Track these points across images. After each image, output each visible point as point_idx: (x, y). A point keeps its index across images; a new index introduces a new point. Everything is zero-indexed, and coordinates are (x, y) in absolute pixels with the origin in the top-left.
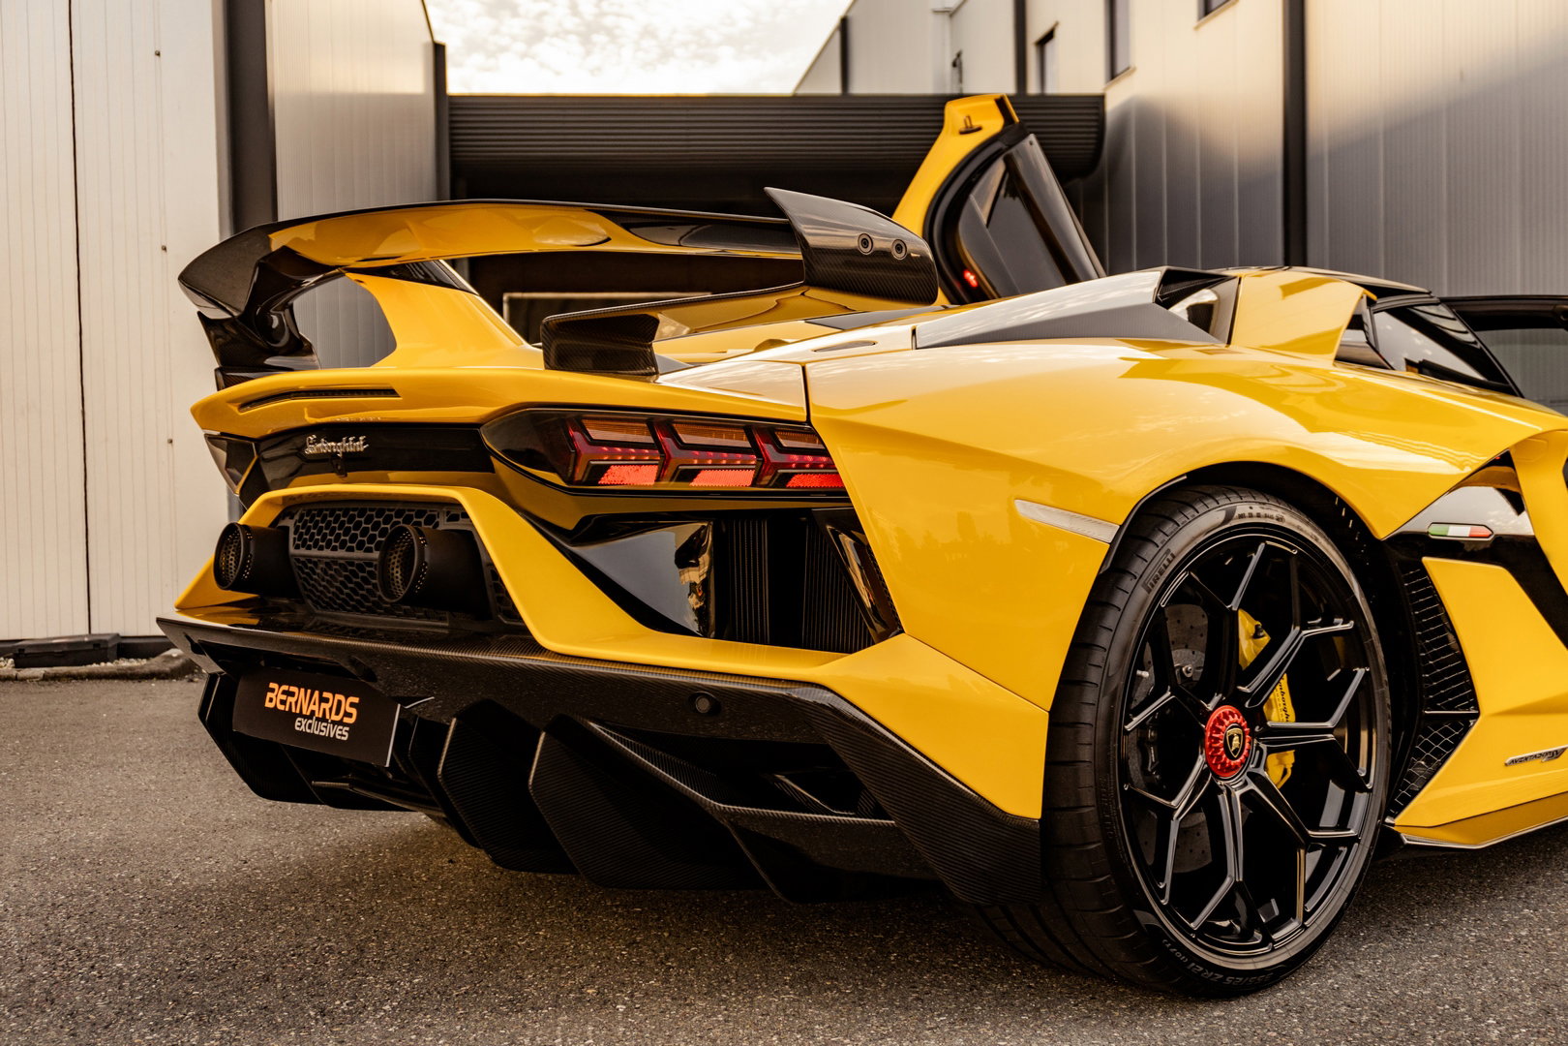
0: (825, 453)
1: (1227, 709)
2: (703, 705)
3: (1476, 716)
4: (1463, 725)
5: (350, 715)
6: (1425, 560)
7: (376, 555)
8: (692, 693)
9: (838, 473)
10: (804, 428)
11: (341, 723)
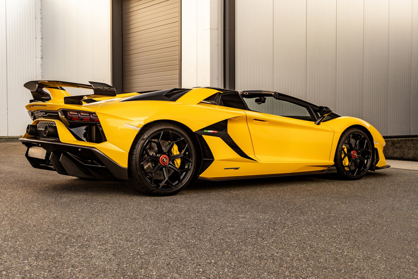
0: (97, 116)
1: (163, 156)
2: (80, 150)
3: (214, 160)
4: (212, 162)
5: (41, 152)
6: (202, 135)
7: (44, 129)
8: (78, 148)
9: (99, 119)
10: (95, 113)
11: (40, 154)
